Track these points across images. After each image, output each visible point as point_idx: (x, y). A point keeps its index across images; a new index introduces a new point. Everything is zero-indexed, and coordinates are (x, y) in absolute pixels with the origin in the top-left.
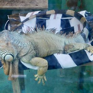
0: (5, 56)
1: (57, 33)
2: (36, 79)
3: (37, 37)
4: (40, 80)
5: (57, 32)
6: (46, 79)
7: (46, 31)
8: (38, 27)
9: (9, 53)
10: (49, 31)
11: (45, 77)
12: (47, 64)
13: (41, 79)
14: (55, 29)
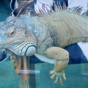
0: (27, 50)
1: (83, 14)
2: (52, 77)
3: (55, 19)
4: (57, 78)
5: (82, 12)
6: (65, 78)
7: (68, 10)
8: (57, 5)
9: (30, 45)
10: (72, 10)
11: (64, 75)
12: (68, 57)
13: (59, 78)
14: (80, 7)
